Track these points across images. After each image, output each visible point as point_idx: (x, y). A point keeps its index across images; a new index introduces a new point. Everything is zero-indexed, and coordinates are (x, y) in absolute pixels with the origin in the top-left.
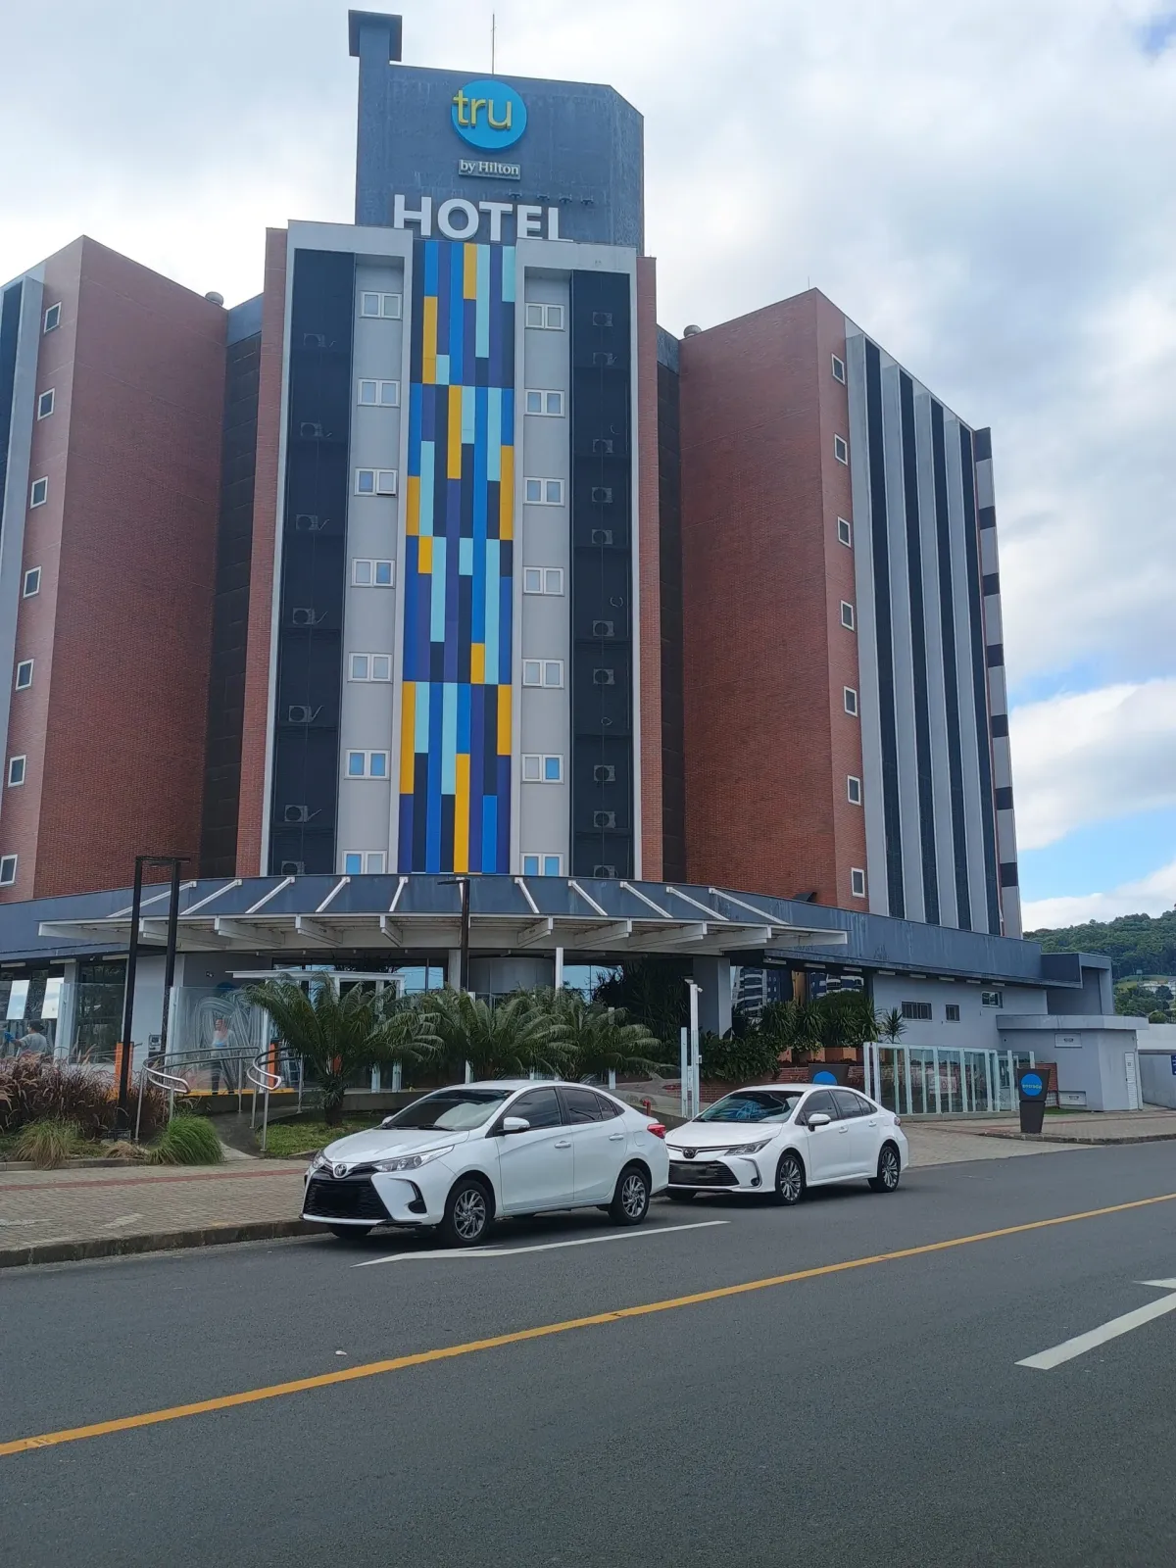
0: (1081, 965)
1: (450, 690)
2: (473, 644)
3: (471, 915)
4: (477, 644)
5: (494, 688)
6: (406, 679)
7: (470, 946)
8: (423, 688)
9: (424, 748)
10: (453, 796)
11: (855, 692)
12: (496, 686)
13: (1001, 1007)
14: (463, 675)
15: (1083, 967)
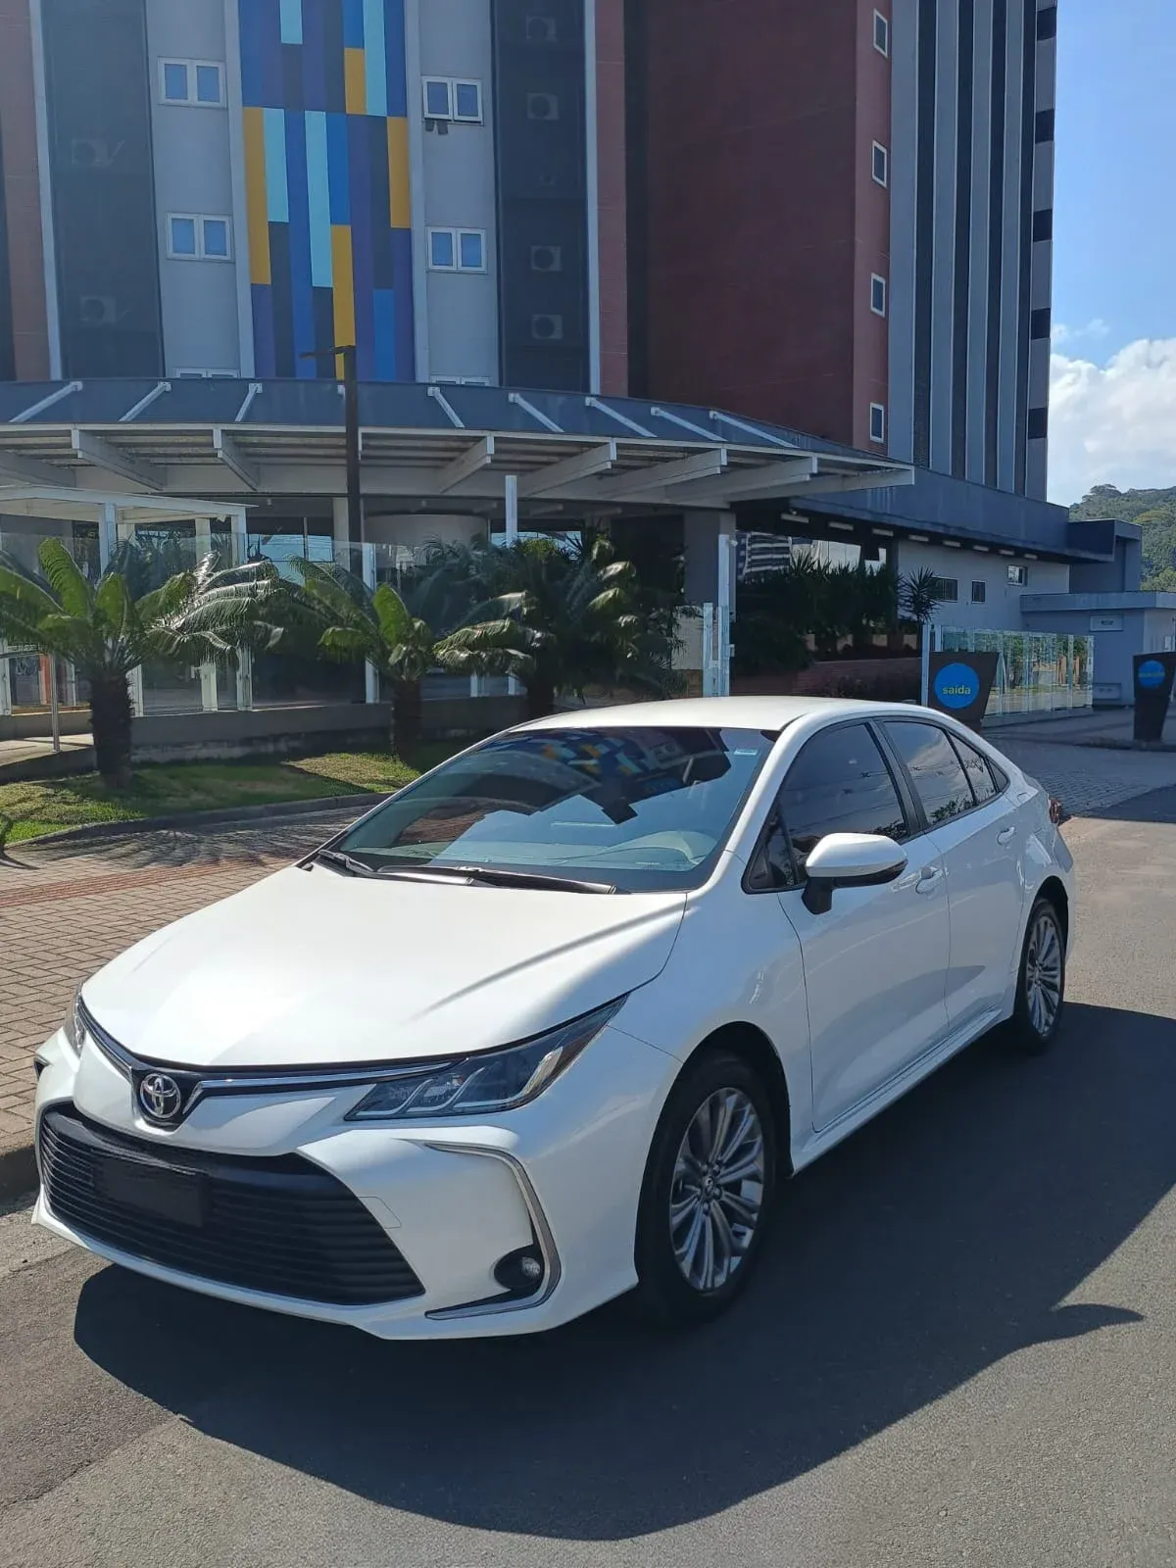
0: (1116, 534)
1: (316, 123)
2: (346, 49)
3: (361, 430)
4: (351, 49)
5: (379, 123)
6: (246, 102)
7: (363, 490)
8: (274, 119)
9: (282, 216)
10: (330, 290)
11: (884, 151)
12: (385, 118)
13: (1026, 584)
14: (333, 101)
15: (1117, 537)
